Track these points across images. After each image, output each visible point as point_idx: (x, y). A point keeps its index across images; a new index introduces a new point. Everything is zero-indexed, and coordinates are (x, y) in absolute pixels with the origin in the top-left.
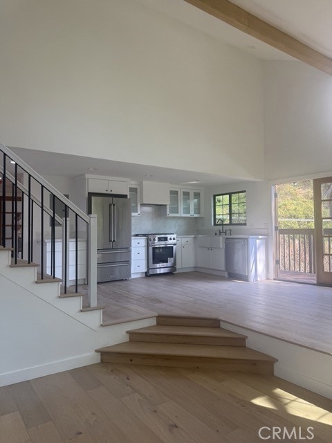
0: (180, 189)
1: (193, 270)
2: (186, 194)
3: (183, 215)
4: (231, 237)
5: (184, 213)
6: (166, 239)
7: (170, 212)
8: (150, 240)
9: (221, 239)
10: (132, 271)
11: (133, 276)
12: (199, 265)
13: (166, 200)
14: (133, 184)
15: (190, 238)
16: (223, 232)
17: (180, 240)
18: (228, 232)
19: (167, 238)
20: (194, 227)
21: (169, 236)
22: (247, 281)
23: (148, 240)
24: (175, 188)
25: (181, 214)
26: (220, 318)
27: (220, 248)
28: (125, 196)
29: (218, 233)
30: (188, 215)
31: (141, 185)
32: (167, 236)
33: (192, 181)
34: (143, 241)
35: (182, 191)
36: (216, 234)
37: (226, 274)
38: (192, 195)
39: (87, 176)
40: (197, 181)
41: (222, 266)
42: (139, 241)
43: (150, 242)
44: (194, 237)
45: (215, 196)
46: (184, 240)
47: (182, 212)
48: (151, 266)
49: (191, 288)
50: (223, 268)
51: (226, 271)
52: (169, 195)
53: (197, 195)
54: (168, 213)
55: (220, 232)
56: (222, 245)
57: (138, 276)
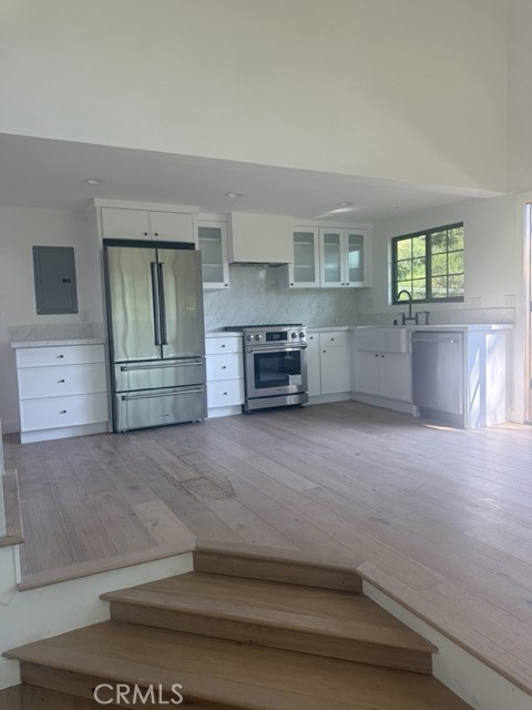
0: (317, 227)
1: (347, 398)
2: (332, 239)
3: (325, 285)
4: (428, 328)
5: (326, 281)
6: (283, 336)
7: (297, 280)
8: (249, 339)
9: (403, 334)
10: (210, 404)
11: (211, 415)
12: (357, 390)
13: (284, 253)
14: (210, 220)
15: (339, 333)
16: (410, 318)
17: (315, 336)
18: (422, 318)
19: (286, 333)
20: (353, 307)
21: (290, 331)
22: (461, 426)
23: (244, 340)
24: (304, 226)
25: (321, 282)
26: (361, 569)
27: (400, 353)
28: (190, 246)
29: (400, 322)
30: (337, 285)
31: (228, 221)
32: (285, 329)
33: (339, 206)
34: (233, 341)
35: (323, 231)
36: (395, 322)
37: (414, 410)
38: (344, 241)
39: (98, 202)
40: (350, 204)
41: (406, 393)
42: (223, 341)
43: (247, 343)
44: (349, 331)
45: (395, 241)
46: (325, 337)
47: (323, 278)
48: (253, 392)
49: (322, 446)
50: (408, 397)
51: (415, 401)
52: (292, 242)
53: (356, 242)
54: (291, 280)
55: (404, 319)
56: (405, 347)
57: (227, 413)
